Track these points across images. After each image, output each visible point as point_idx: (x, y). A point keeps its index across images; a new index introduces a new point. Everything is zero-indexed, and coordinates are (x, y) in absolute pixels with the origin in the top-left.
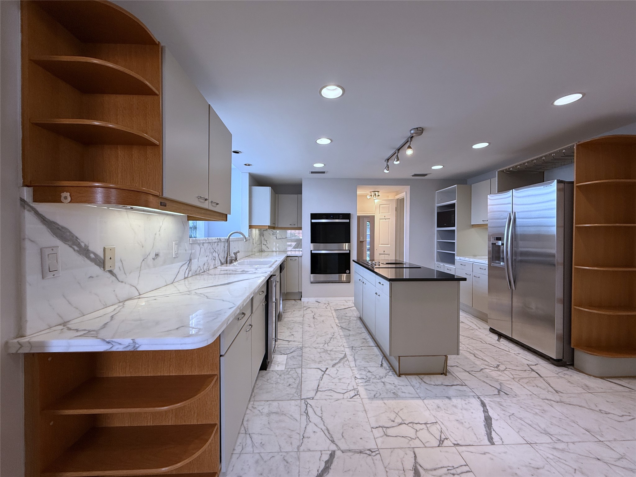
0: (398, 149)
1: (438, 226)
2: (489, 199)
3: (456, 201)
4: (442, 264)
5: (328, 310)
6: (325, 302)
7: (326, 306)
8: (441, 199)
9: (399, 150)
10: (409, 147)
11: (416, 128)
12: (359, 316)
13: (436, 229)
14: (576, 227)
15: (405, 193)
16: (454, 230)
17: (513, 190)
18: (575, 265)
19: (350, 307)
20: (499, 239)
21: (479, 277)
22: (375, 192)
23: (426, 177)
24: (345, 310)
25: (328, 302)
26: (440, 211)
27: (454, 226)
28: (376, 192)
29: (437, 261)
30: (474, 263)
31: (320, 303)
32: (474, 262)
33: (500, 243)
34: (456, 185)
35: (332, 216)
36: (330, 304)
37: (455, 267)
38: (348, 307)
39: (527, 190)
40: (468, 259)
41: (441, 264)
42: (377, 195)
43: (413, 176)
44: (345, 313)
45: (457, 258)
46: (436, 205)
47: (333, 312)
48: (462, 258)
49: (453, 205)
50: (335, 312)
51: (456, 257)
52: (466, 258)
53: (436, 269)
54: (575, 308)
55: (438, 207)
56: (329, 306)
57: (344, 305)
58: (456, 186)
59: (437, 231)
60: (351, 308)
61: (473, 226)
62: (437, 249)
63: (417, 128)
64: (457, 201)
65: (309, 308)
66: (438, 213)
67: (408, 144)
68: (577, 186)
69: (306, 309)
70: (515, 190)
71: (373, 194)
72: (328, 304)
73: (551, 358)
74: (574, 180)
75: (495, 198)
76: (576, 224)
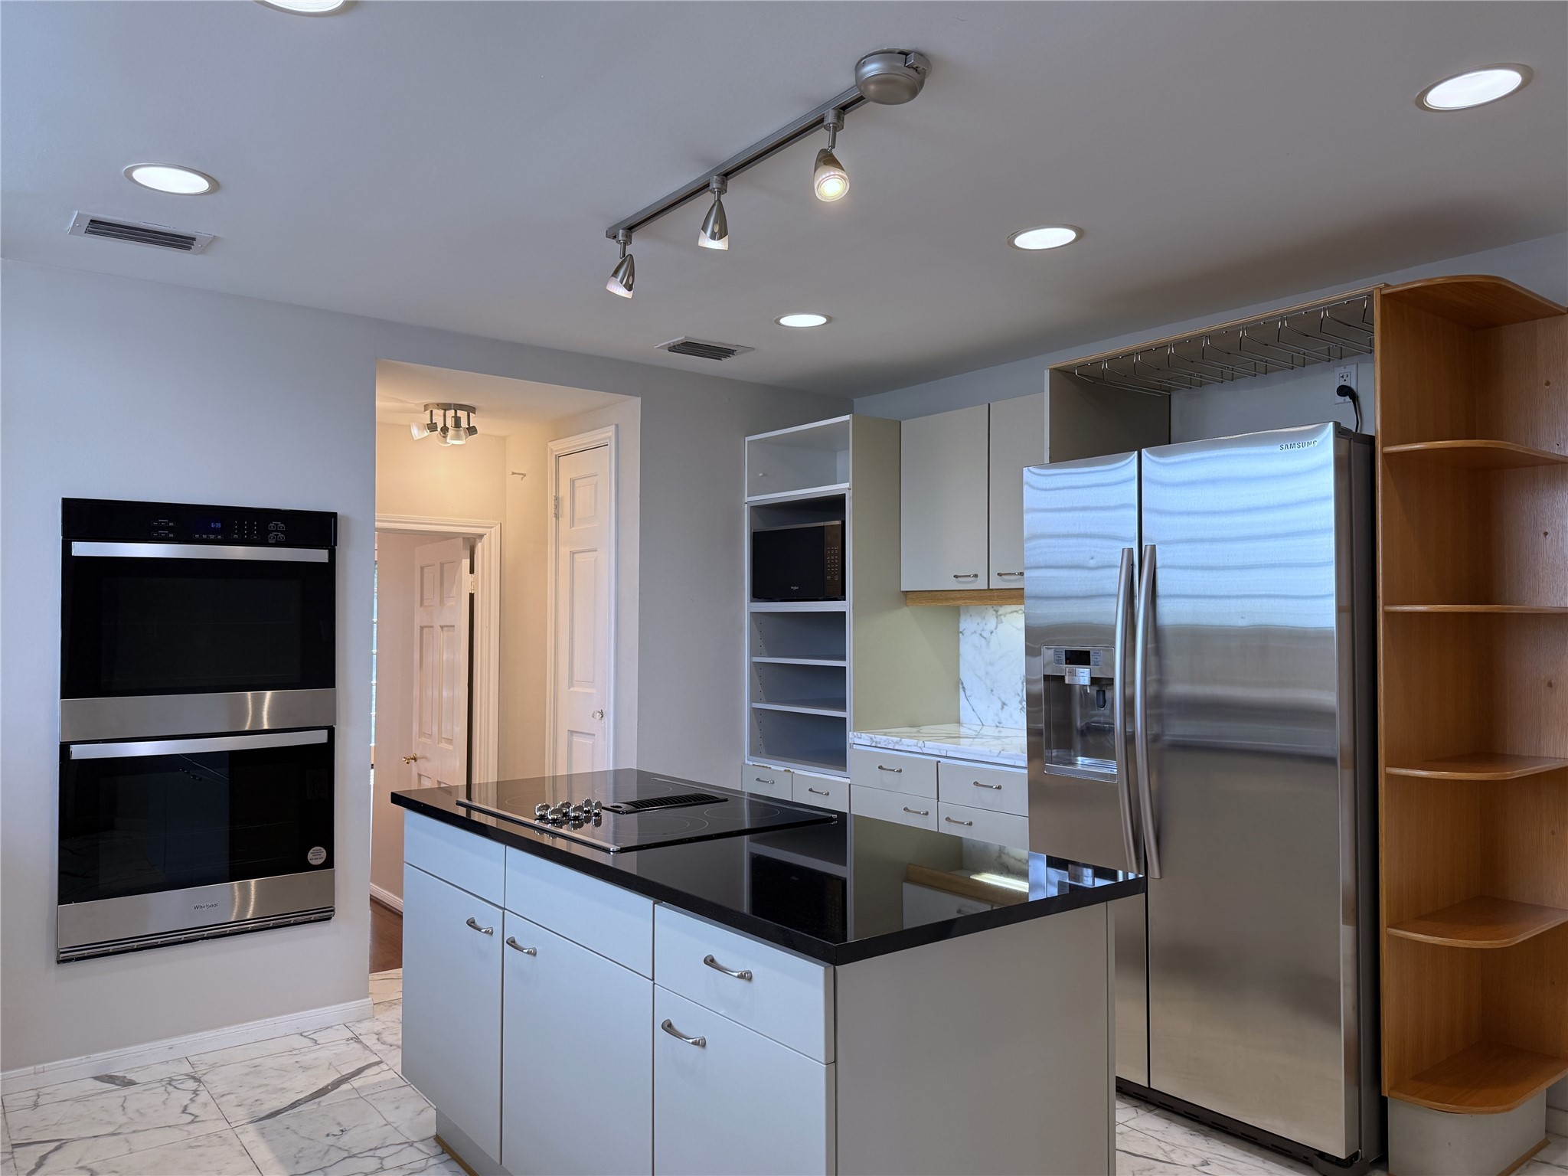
0: (723, 170)
1: (758, 594)
2: (1027, 483)
3: (847, 485)
4: (783, 769)
5: (212, 1127)
6: (164, 1072)
7: (185, 1098)
8: (764, 475)
9: (726, 175)
10: (828, 159)
11: (901, 53)
12: (433, 1131)
13: (748, 606)
14: (1387, 614)
15: (613, 428)
16: (841, 616)
17: (1144, 450)
18: (1388, 765)
19: (347, 1070)
20: (1080, 658)
21: (970, 824)
22: (462, 407)
23: (726, 362)
24: (325, 1100)
25: (188, 1069)
26: (762, 527)
27: (841, 595)
28: (460, 413)
29: (752, 753)
30: (942, 760)
31: (132, 1083)
32: (946, 757)
33: (1082, 676)
34: (847, 417)
35: (219, 525)
36: (204, 1079)
37: (848, 781)
38: (334, 1076)
39: (1203, 459)
40: (914, 741)
41: (773, 767)
42: (464, 424)
43: (673, 349)
44: (336, 1130)
45: (857, 741)
46: (747, 499)
47: (250, 1135)
48: (881, 739)
49: (835, 504)
50: (262, 1133)
51: (852, 737)
52: (906, 741)
53: (747, 790)
54: (1389, 936)
55: (758, 510)
56: (203, 1096)
57: (305, 1069)
58: (848, 421)
59: (755, 616)
60: (356, 1082)
61: (910, 597)
62: (752, 700)
63: (905, 54)
64: (855, 487)
65: (61, 1144)
66: (757, 538)
67: (820, 139)
68: (1385, 455)
69: (40, 1164)
70: (1150, 453)
71: (438, 415)
72: (191, 1085)
73: (1322, 1155)
74: (1376, 431)
75: (1060, 485)
76: (1385, 604)
